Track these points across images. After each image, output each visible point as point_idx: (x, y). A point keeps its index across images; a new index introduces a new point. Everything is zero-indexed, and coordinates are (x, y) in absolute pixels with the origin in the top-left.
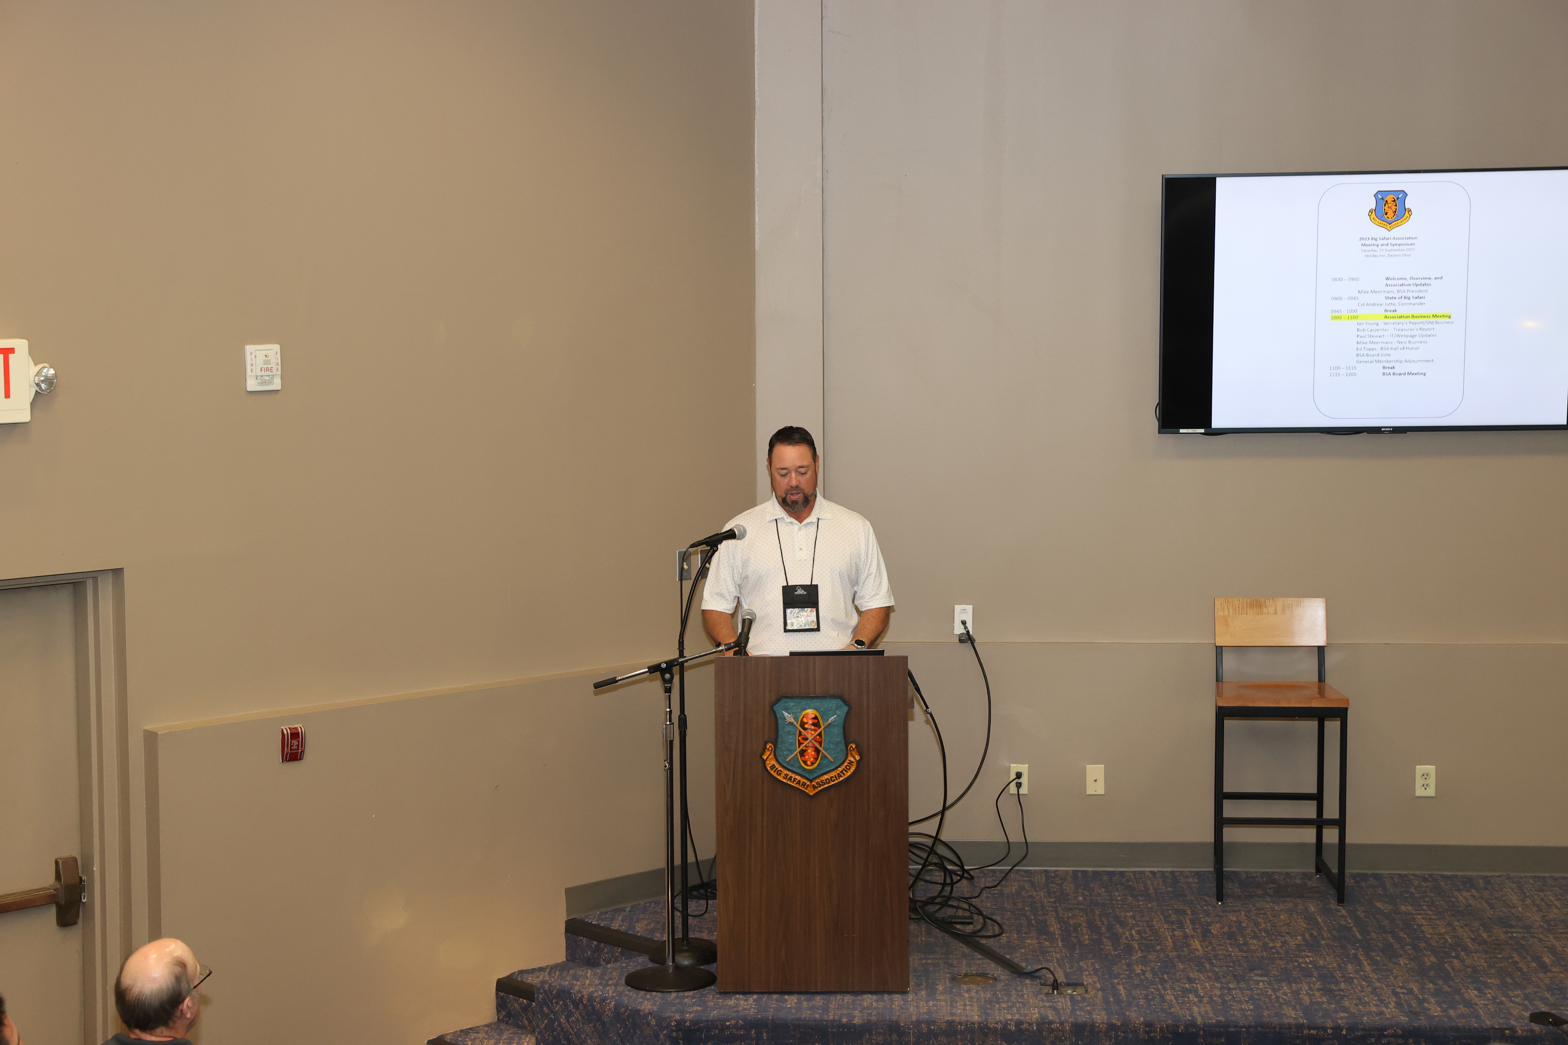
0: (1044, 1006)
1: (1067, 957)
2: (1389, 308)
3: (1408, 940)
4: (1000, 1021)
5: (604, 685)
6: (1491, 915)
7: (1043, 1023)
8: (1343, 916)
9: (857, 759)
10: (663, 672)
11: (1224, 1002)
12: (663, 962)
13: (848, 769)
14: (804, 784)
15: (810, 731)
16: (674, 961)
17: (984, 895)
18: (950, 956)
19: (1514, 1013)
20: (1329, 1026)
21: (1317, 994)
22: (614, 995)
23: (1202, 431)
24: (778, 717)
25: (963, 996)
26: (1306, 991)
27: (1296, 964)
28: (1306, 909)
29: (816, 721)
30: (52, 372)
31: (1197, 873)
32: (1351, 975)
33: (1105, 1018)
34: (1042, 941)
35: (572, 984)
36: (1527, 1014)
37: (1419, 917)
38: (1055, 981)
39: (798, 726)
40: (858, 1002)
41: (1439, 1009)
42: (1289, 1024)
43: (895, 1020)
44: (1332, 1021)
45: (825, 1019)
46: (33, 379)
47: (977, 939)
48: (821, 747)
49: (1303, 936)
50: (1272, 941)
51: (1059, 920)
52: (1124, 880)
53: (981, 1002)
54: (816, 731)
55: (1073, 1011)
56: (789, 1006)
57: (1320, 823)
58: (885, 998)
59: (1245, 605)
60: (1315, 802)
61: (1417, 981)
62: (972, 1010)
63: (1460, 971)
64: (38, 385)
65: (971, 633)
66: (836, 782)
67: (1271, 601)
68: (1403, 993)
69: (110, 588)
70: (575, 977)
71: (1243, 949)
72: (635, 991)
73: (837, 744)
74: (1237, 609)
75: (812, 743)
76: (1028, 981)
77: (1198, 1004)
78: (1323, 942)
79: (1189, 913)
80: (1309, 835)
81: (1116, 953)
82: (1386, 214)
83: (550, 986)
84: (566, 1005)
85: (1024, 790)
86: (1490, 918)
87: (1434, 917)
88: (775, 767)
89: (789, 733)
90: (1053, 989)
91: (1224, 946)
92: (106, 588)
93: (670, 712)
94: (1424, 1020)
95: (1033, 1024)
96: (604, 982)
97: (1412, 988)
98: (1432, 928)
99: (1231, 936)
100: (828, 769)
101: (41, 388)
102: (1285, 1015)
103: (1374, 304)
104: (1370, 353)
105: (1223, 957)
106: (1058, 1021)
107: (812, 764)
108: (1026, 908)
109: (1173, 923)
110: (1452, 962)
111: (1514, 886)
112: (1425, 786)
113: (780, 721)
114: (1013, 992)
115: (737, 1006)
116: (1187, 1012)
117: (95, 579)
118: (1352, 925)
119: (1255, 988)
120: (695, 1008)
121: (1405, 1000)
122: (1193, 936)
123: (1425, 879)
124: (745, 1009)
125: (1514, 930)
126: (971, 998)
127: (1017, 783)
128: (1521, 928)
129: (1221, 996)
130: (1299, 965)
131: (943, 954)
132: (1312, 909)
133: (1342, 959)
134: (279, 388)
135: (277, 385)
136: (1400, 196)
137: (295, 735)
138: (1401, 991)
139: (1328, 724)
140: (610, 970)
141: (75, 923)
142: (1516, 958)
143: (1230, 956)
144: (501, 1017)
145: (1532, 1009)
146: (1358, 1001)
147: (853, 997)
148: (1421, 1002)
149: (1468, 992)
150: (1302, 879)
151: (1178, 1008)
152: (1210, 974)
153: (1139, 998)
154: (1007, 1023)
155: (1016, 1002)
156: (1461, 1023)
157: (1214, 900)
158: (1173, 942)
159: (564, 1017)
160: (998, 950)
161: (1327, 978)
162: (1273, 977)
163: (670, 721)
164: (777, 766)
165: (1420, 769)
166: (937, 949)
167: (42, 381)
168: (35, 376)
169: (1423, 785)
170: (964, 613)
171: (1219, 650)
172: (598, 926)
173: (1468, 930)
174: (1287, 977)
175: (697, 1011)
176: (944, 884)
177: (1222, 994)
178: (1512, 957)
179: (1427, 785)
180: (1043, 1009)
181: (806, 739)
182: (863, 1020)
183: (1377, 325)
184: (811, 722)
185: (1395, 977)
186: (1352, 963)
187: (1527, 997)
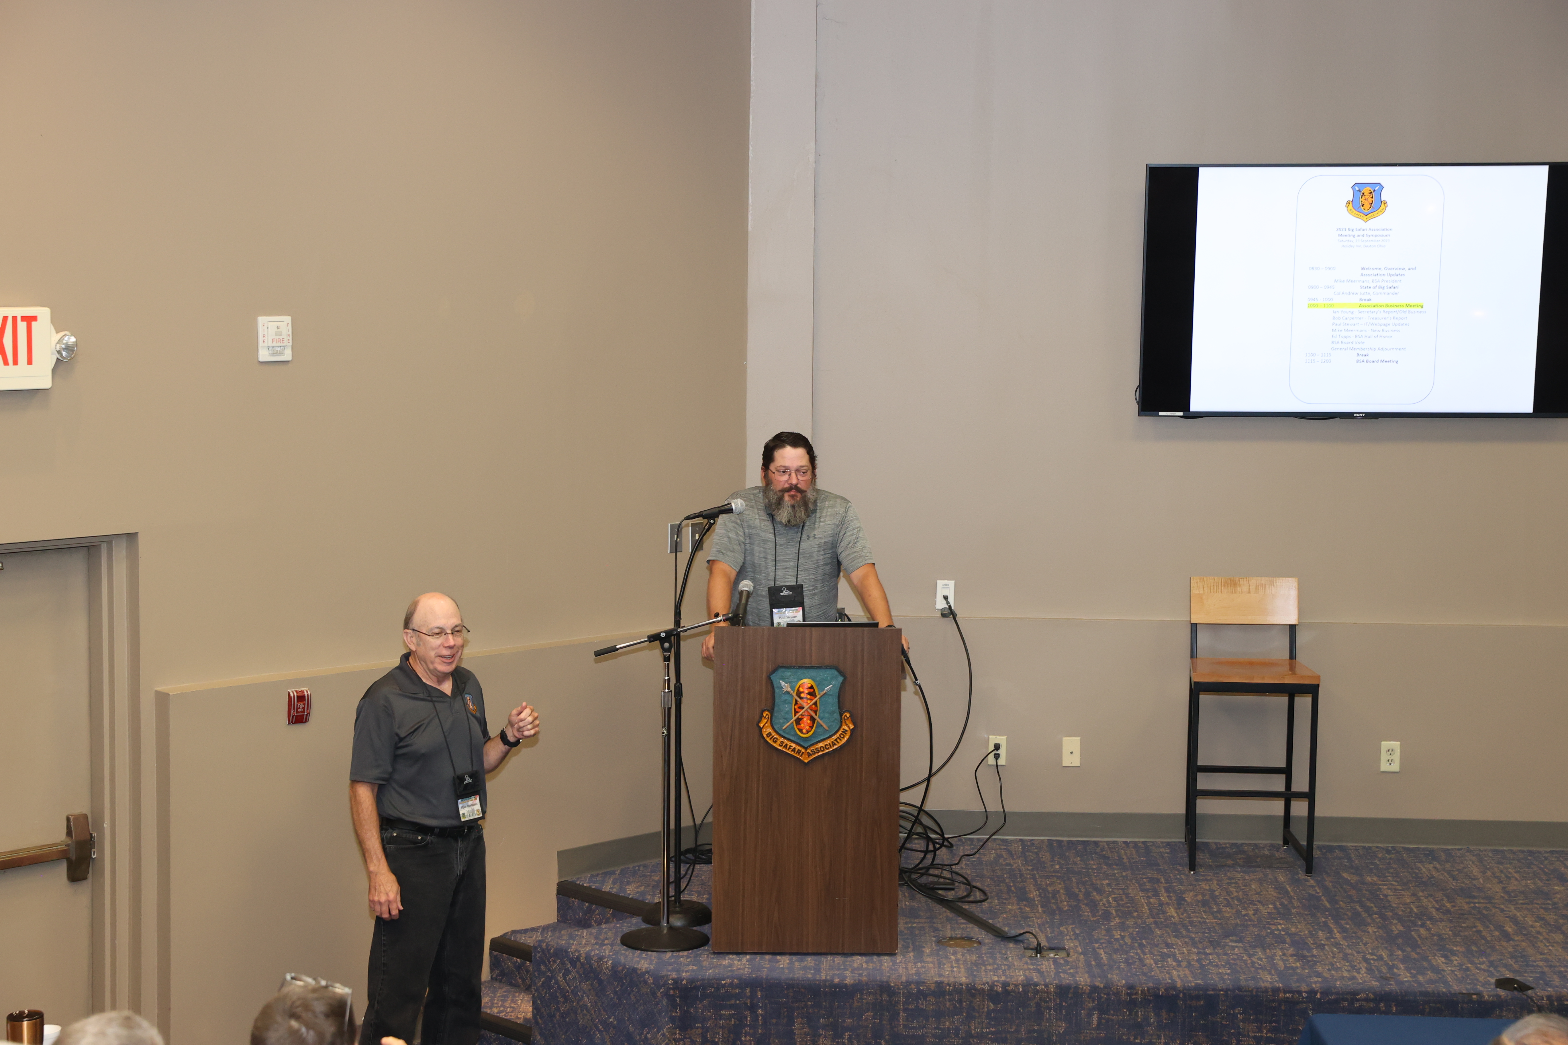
0: (1029, 969)
1: (1047, 922)
2: (1364, 297)
3: (1375, 909)
4: (988, 983)
5: (605, 652)
6: (1454, 885)
7: (1028, 985)
8: (1312, 886)
9: (851, 728)
10: (662, 641)
11: (1202, 967)
12: (657, 923)
13: (843, 738)
14: (799, 752)
15: (805, 700)
16: (668, 922)
17: (964, 862)
18: (935, 920)
19: (1481, 979)
20: (1303, 990)
21: (1291, 959)
22: (611, 954)
23: (1181, 414)
24: (775, 686)
25: (950, 958)
26: (1280, 956)
27: (1269, 931)
28: (1276, 878)
29: (812, 690)
30: (73, 339)
31: (1168, 844)
32: (1323, 942)
33: (1088, 980)
34: (1022, 907)
35: (569, 943)
36: (1493, 980)
37: (1385, 887)
38: (1039, 944)
39: (794, 695)
40: (848, 963)
41: (1409, 975)
42: (1265, 987)
43: (885, 980)
44: (1307, 986)
45: (818, 978)
46: (54, 347)
47: (959, 904)
48: (816, 715)
49: (1274, 904)
50: (1245, 909)
51: (1038, 887)
52: (1098, 850)
53: (967, 964)
54: (811, 700)
55: (1057, 974)
56: (782, 966)
57: (1288, 796)
58: (875, 960)
59: (1220, 583)
60: (1284, 776)
61: (1386, 948)
62: (959, 972)
63: (1426, 939)
64: (59, 352)
65: (953, 608)
66: (830, 750)
67: (1245, 580)
68: (1373, 959)
69: (124, 551)
70: (571, 937)
71: (1217, 916)
72: (630, 950)
73: (833, 712)
74: (1212, 588)
75: (808, 712)
76: (1011, 945)
77: (1177, 968)
78: (1294, 911)
79: (1164, 882)
80: (1277, 807)
81: (1095, 919)
82: (1363, 206)
83: (547, 945)
84: (563, 963)
85: (1002, 761)
86: (1453, 889)
87: (1399, 887)
88: (771, 734)
89: (785, 702)
90: (1037, 953)
91: (1198, 913)
92: (120, 552)
93: (669, 680)
94: (1394, 984)
95: (1019, 986)
96: (600, 942)
97: (1382, 955)
98: (1397, 898)
99: (1205, 903)
100: (822, 738)
101: (61, 355)
102: (1261, 978)
103: (1349, 293)
104: (1345, 340)
105: (1198, 924)
106: (1043, 983)
107: (808, 732)
108: (1005, 876)
109: (1147, 890)
110: (1418, 930)
111: (1474, 858)
112: (1390, 761)
113: (777, 690)
114: (998, 955)
115: (731, 965)
116: (1167, 976)
117: (109, 542)
118: (1320, 894)
119: (1231, 953)
120: (691, 967)
121: (1376, 966)
122: (1168, 904)
123: (1388, 852)
124: (740, 969)
125: (1477, 901)
126: (957, 960)
127: (995, 754)
128: (1484, 898)
129: (1199, 961)
130: (1272, 932)
131: (927, 918)
132: (1281, 878)
133: (1313, 927)
134: (289, 358)
135: (287, 355)
136: (1376, 189)
137: (301, 698)
138: (1371, 957)
139: (1298, 700)
140: (605, 930)
141: (85, 878)
142: (1481, 928)
143: (1205, 922)
144: (495, 976)
145: (1498, 976)
146: (1330, 967)
147: (843, 958)
148: (1390, 968)
149: (1435, 959)
150: (1270, 850)
151: (1158, 972)
152: (1187, 940)
153: (1120, 962)
154: (995, 985)
155: (1001, 965)
156: (1430, 988)
157: (1187, 869)
158: (1149, 910)
159: (561, 975)
160: (980, 915)
161: (1299, 944)
162: (1248, 943)
163: (668, 689)
164: (773, 734)
165: (1385, 745)
166: (922, 914)
167: (64, 349)
168: (57, 343)
169: (1388, 761)
170: (946, 588)
171: (1194, 627)
172: (590, 888)
173: (1432, 900)
174: (1260, 943)
175: (693, 970)
176: (926, 852)
177: (1199, 959)
178: (1475, 927)
179: (1392, 760)
180: (1027, 972)
181: (802, 708)
182: (855, 980)
183: (1352, 313)
184: (807, 692)
185: (1365, 944)
186: (1323, 931)
187: (1492, 964)
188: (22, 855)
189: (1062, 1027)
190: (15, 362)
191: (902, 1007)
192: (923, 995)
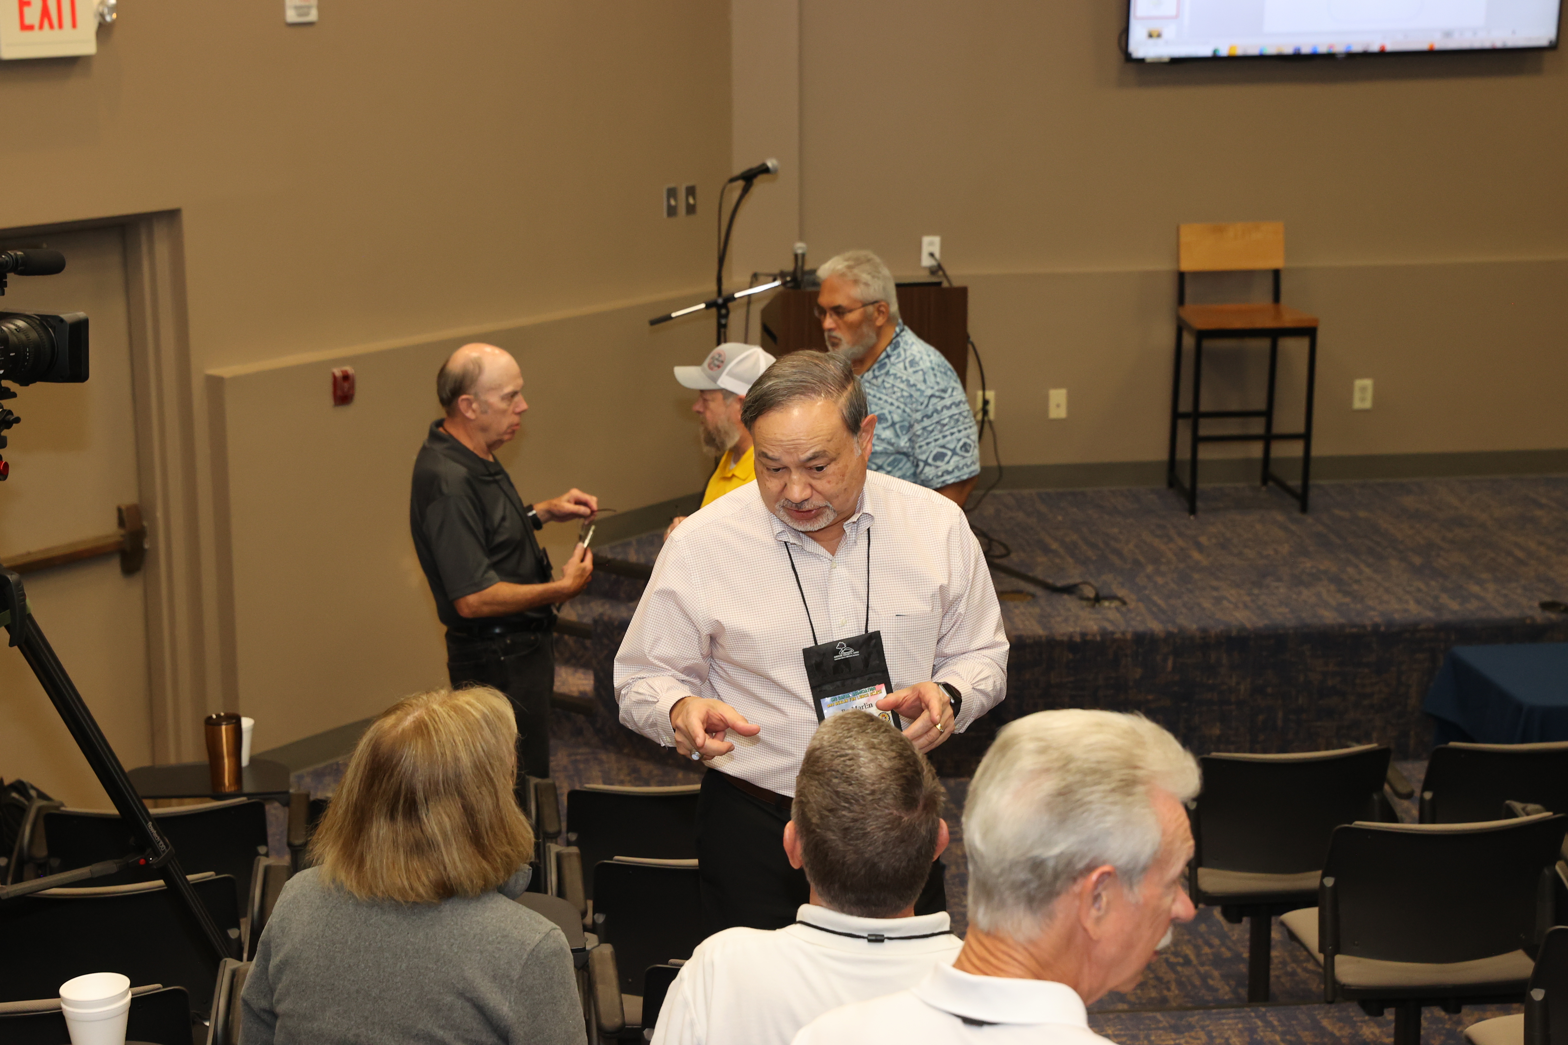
0: (1096, 618)
3: (1385, 543)
4: (1064, 634)
5: (659, 321)
6: (1442, 516)
7: (1104, 633)
8: (1314, 525)
10: (719, 307)
11: (1259, 607)
19: (1524, 604)
20: (1367, 624)
21: (1338, 595)
26: (1326, 593)
27: (1299, 569)
28: (1274, 518)
31: (1152, 490)
32: (1356, 577)
33: (1160, 626)
34: (1052, 558)
36: (1536, 604)
37: (1381, 521)
38: (1097, 594)
41: (1456, 604)
42: (1330, 624)
44: (1368, 620)
46: (97, 10)
49: (1288, 543)
50: (1264, 549)
51: (1054, 538)
52: (1089, 499)
53: (1035, 617)
55: (1126, 622)
57: (1268, 438)
59: (1207, 230)
60: (1264, 419)
61: (1418, 579)
63: (1450, 568)
64: (101, 15)
65: (941, 265)
67: (1231, 226)
68: (1414, 591)
69: (166, 229)
71: (1242, 558)
74: (1200, 235)
76: (1065, 596)
77: (1236, 610)
78: (1310, 548)
79: (1171, 527)
80: (1256, 450)
81: (1128, 566)
85: (991, 416)
86: (1444, 520)
87: (1393, 521)
90: (1095, 602)
91: (1223, 556)
92: (161, 230)
94: (1448, 614)
95: (1096, 635)
97: (1419, 586)
98: (1398, 531)
99: (1223, 546)
101: (104, 18)
102: (1321, 615)
105: (1229, 567)
106: (1119, 631)
108: (1016, 529)
109: (1161, 537)
110: (1437, 561)
111: (1445, 489)
112: (1363, 399)
114: (1059, 607)
116: (1232, 618)
117: (149, 221)
118: (1325, 531)
119: (1277, 592)
121: (1420, 597)
122: (1188, 548)
123: (1363, 487)
125: (1472, 529)
127: (984, 410)
128: (1477, 527)
129: (1252, 601)
130: (1303, 571)
132: (1280, 518)
133: (1337, 563)
134: (316, 19)
135: (313, 16)
137: (346, 377)
138: (1411, 589)
141: (139, 571)
143: (1234, 564)
145: (1538, 599)
146: (1379, 601)
149: (1471, 587)
150: (1252, 491)
151: (1221, 615)
152: (1228, 582)
153: (1179, 607)
154: (1074, 636)
155: (1067, 616)
156: (1483, 615)
161: (1336, 580)
162: (1288, 582)
165: (1359, 383)
167: (106, 12)
168: (99, 5)
169: (1361, 399)
170: (931, 244)
173: (1431, 531)
174: (1298, 581)
178: (1487, 554)
180: (1096, 621)
185: (1397, 577)
186: (1349, 566)
187: (1525, 589)
188: (81, 547)
189: (1138, 673)
190: (61, 26)
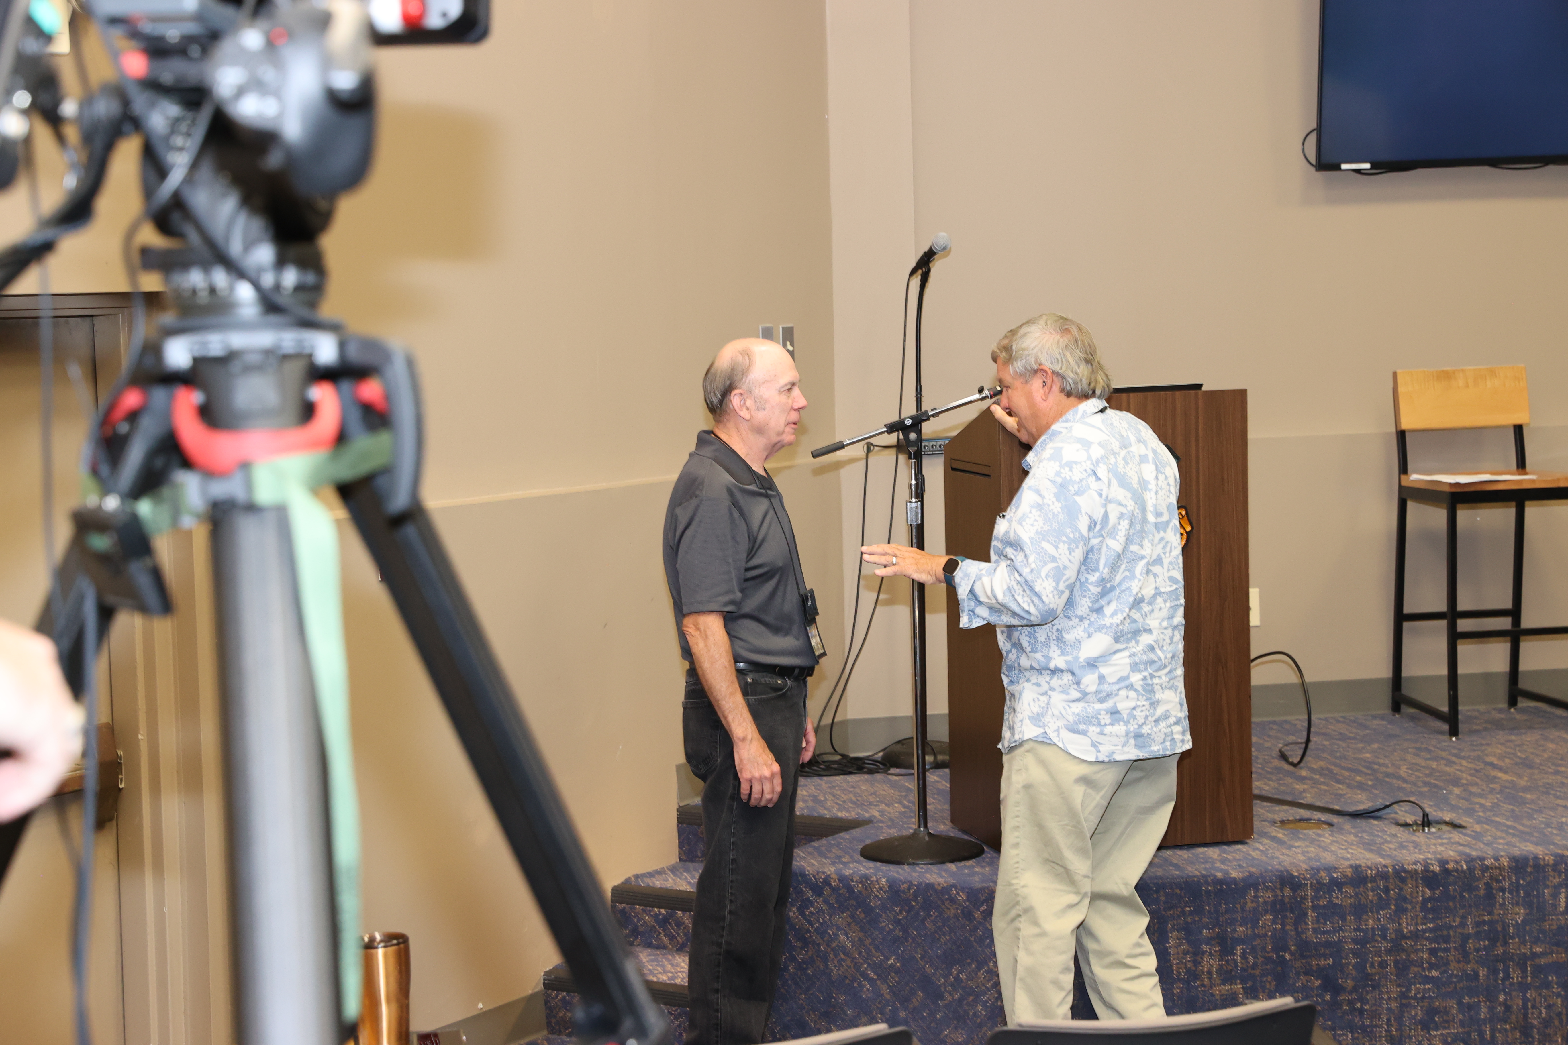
7: (1472, 860)
9: (1187, 530)
10: (907, 430)
33: (1541, 849)
38: (1425, 815)
43: (1282, 869)
45: (1191, 874)
59: (1431, 377)
60: (1509, 616)
74: (1422, 384)
76: (1374, 822)
90: (1423, 827)
95: (1460, 862)
106: (1488, 856)
141: (115, 823)
154: (1430, 864)
171: (1403, 435)
182: (1243, 873)
191: (1310, 904)
192: (1336, 884)
